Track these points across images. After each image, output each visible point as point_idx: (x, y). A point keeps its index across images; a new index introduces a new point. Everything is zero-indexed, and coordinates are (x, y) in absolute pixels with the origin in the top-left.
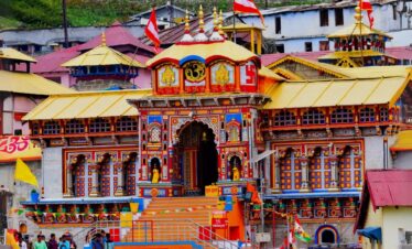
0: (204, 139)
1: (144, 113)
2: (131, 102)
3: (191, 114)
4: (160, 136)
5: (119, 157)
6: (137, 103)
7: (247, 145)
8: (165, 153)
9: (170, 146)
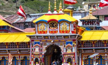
0: (55, 51)
1: (33, 41)
2: (27, 36)
3: (52, 41)
4: (39, 50)
5: (19, 58)
6: (30, 37)
7: (74, 54)
8: (41, 56)
9: (43, 54)
